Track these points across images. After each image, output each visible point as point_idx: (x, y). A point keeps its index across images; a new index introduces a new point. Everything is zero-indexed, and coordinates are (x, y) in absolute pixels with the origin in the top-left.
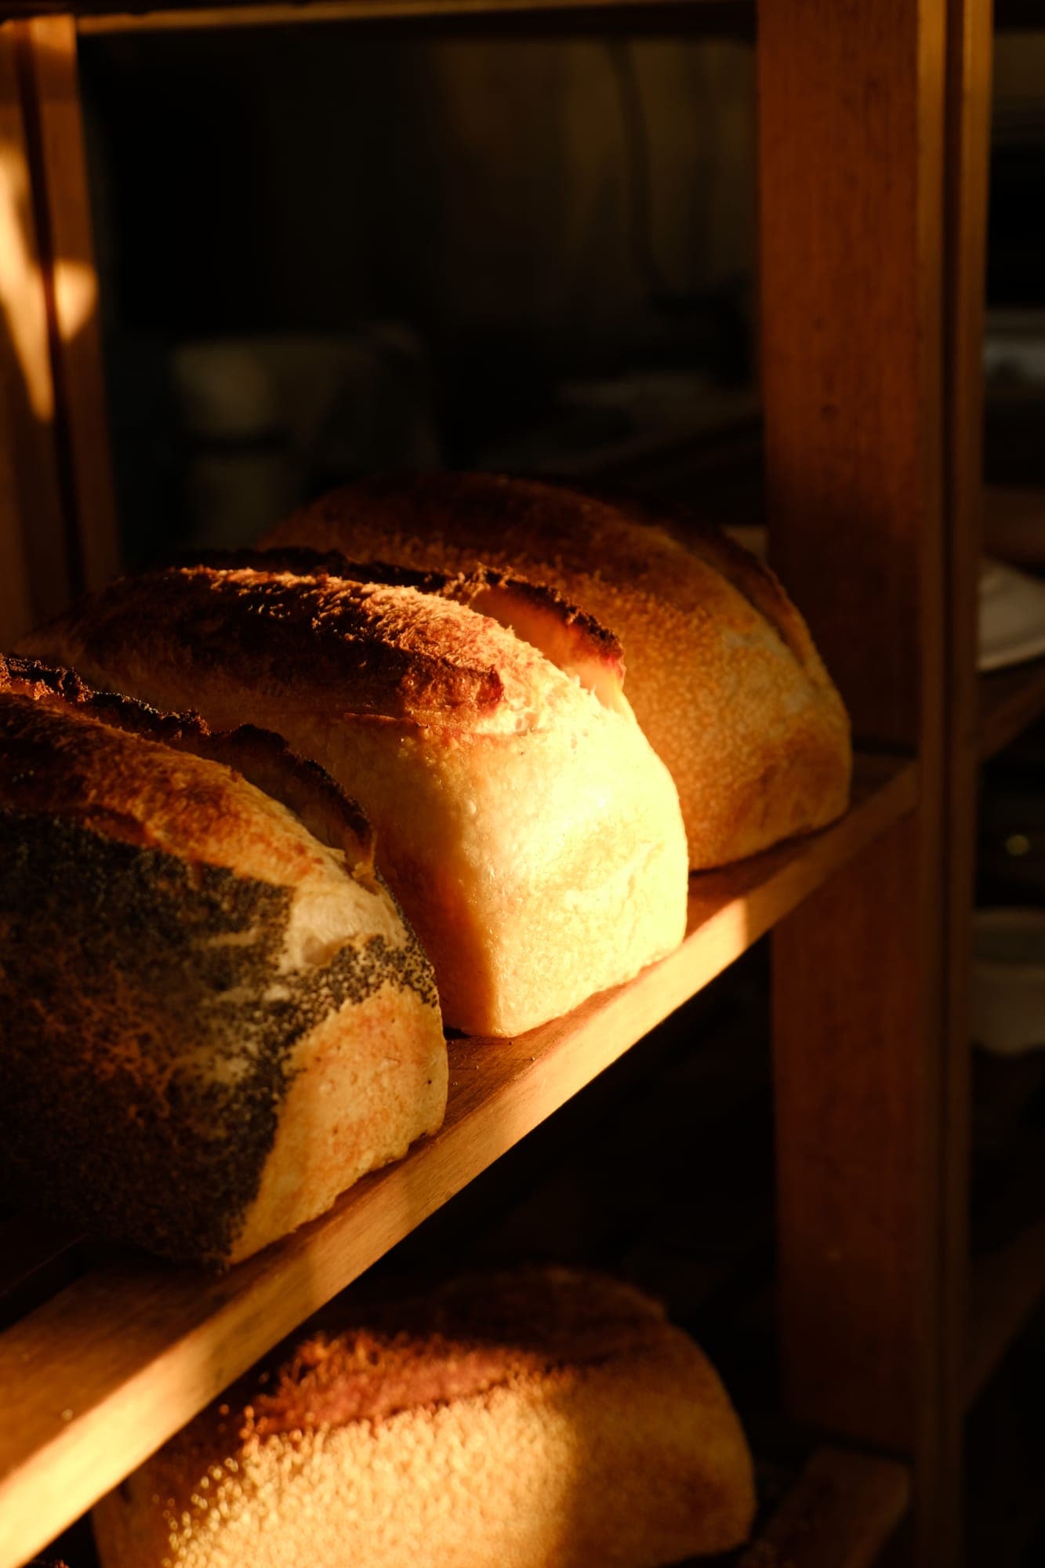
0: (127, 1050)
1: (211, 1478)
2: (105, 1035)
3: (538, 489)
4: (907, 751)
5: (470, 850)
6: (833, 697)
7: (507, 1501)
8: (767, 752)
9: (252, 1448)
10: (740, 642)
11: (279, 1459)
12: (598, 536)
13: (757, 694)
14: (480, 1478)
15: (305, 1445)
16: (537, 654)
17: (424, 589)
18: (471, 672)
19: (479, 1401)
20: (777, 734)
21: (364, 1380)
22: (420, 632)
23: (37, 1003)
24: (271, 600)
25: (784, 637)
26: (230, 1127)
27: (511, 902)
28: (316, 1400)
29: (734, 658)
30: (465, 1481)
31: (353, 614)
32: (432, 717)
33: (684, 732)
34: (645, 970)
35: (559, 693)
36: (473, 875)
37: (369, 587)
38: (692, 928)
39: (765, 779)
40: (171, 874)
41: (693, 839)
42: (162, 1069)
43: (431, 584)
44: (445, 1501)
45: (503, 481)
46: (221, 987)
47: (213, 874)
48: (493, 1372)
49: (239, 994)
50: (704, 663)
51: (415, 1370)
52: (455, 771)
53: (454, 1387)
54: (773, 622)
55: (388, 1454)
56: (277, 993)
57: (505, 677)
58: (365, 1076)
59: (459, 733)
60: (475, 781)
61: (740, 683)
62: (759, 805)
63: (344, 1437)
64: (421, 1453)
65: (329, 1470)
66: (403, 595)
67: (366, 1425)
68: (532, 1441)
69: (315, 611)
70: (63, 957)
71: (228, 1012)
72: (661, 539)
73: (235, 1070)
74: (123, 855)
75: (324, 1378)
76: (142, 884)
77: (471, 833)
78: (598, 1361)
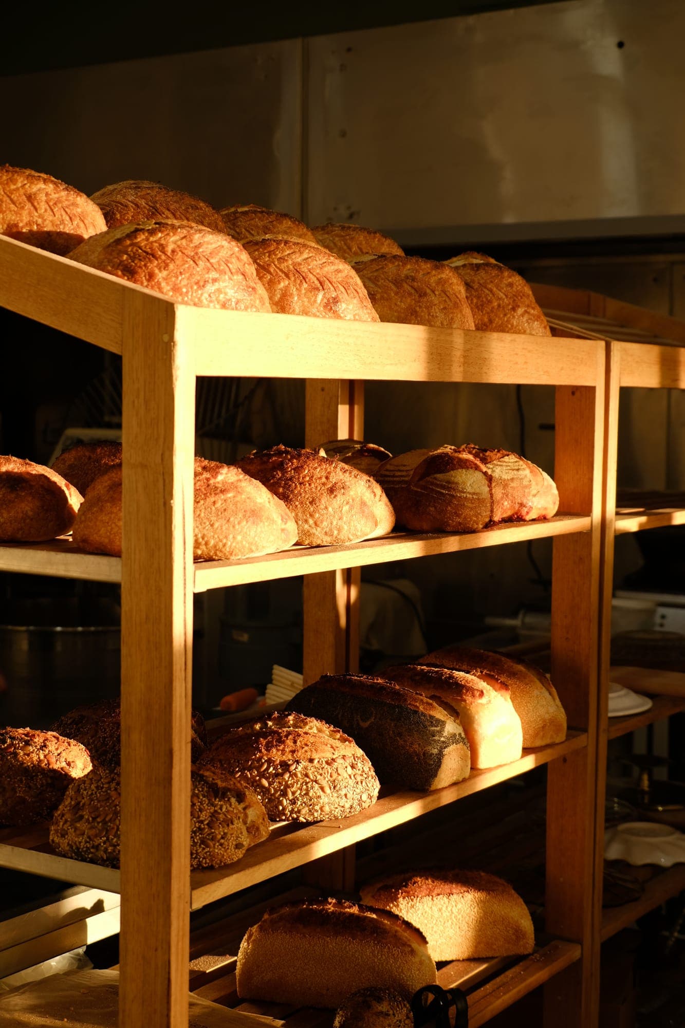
0: (416, 746)
1: (390, 907)
2: (412, 744)
3: (491, 654)
4: (585, 730)
5: (475, 726)
6: (563, 710)
7: (466, 925)
8: (544, 721)
9: (401, 900)
10: (539, 693)
11: (408, 903)
12: (506, 666)
13: (543, 706)
14: (460, 917)
15: (415, 899)
16: (491, 688)
17: (467, 673)
18: (477, 690)
19: (461, 895)
20: (547, 716)
21: (430, 886)
22: (466, 681)
23: (398, 738)
24: (432, 673)
25: (550, 694)
26: (434, 762)
27: (484, 738)
28: (418, 890)
29: (537, 697)
30: (456, 917)
31: (451, 677)
32: (469, 699)
33: (524, 713)
34: (511, 762)
35: (496, 696)
36: (476, 731)
37: (454, 672)
38: (523, 757)
39: (543, 727)
40: (425, 716)
41: (525, 740)
42: (422, 750)
43: (468, 672)
44: (450, 922)
45: (482, 651)
46: (434, 736)
47: (432, 717)
48: (465, 889)
49: (436, 738)
50: (530, 697)
51: (444, 885)
52: (473, 709)
53: (454, 891)
54: (548, 690)
55: (436, 905)
56: (442, 739)
57: (484, 691)
58: (456, 760)
59: (474, 702)
60: (478, 712)
61: (538, 702)
62: (541, 734)
63: (425, 899)
64: (445, 906)
65: (421, 907)
66: (462, 674)
67: (431, 897)
68: (474, 908)
69: (443, 675)
70: (404, 729)
71: (434, 741)
72: (520, 668)
73: (435, 751)
74: (416, 712)
75: (420, 885)
76: (419, 717)
77: (476, 722)
78: (493, 891)
